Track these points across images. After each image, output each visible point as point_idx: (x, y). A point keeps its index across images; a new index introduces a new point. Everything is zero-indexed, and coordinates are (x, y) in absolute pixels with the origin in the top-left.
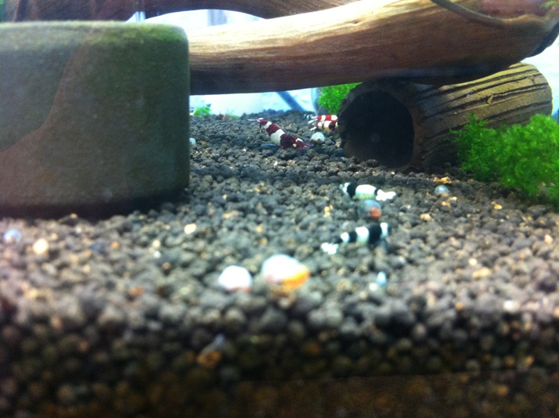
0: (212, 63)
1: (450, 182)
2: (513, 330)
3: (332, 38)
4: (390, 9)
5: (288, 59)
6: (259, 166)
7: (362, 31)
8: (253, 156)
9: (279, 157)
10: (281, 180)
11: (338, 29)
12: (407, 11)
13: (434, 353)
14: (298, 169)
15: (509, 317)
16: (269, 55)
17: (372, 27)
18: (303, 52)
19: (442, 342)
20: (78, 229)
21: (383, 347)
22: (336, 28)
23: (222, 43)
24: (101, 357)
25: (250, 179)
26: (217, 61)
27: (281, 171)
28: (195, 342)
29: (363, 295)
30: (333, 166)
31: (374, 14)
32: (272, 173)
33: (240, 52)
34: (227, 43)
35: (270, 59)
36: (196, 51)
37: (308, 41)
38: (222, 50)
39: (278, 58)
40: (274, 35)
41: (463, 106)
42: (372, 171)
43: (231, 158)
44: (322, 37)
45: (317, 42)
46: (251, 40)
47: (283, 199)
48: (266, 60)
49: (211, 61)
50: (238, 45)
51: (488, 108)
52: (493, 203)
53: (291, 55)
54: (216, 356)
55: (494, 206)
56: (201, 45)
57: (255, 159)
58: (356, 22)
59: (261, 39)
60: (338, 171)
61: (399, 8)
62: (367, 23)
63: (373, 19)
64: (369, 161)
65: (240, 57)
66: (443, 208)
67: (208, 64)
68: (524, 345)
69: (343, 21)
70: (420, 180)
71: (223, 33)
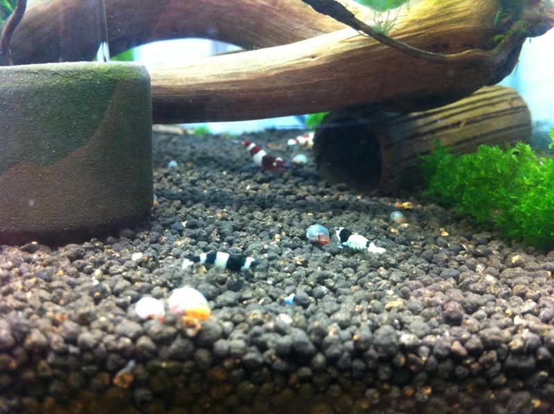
0: (181, 95)
1: (411, 207)
2: (409, 362)
3: (291, 72)
4: (345, 44)
5: (251, 92)
6: (233, 190)
7: (319, 66)
8: (231, 179)
9: (255, 181)
10: (247, 205)
11: (297, 64)
12: (361, 46)
13: (333, 381)
14: (268, 193)
15: (404, 349)
16: (233, 88)
17: (328, 62)
18: (265, 86)
19: (341, 371)
20: (35, 256)
21: (286, 374)
22: (295, 62)
23: (190, 76)
24: (29, 374)
25: (219, 203)
26: (185, 93)
27: (252, 195)
28: (110, 365)
29: (271, 325)
30: (302, 191)
31: (330, 49)
32: (242, 197)
33: (206, 84)
34: (194, 76)
35: (234, 91)
36: (166, 84)
37: (269, 75)
38: (190, 83)
39: (242, 91)
40: (237, 69)
41: (433, 132)
42: (339, 195)
43: (208, 182)
44: (282, 71)
45: (277, 75)
46: (216, 73)
47: (242, 225)
48: (231, 93)
49: (179, 93)
50: (205, 78)
51: (459, 133)
52: (442, 229)
53: (254, 88)
54: (129, 378)
55: (441, 232)
56: (171, 78)
57: (232, 182)
58: (313, 57)
59: (226, 72)
60: (307, 195)
61: (353, 44)
62: (323, 58)
63: (329, 54)
64: (340, 185)
65: (206, 89)
66: (390, 235)
67: (177, 95)
68: (422, 376)
69: (301, 56)
70: (383, 204)
71: (191, 67)
